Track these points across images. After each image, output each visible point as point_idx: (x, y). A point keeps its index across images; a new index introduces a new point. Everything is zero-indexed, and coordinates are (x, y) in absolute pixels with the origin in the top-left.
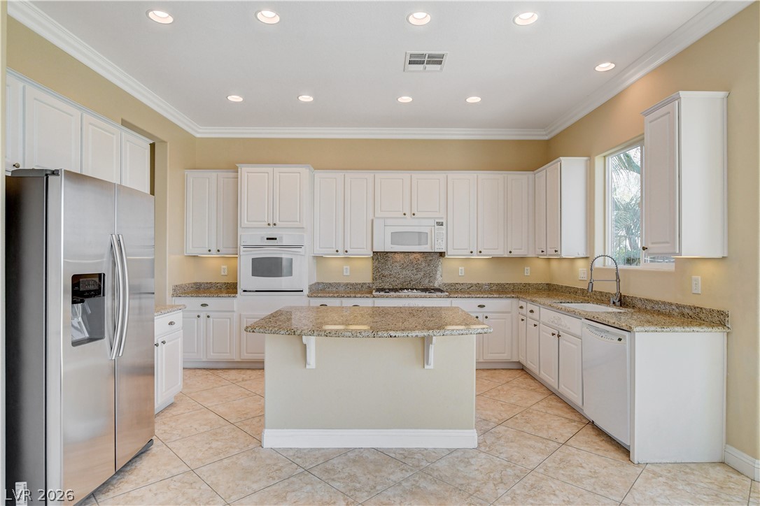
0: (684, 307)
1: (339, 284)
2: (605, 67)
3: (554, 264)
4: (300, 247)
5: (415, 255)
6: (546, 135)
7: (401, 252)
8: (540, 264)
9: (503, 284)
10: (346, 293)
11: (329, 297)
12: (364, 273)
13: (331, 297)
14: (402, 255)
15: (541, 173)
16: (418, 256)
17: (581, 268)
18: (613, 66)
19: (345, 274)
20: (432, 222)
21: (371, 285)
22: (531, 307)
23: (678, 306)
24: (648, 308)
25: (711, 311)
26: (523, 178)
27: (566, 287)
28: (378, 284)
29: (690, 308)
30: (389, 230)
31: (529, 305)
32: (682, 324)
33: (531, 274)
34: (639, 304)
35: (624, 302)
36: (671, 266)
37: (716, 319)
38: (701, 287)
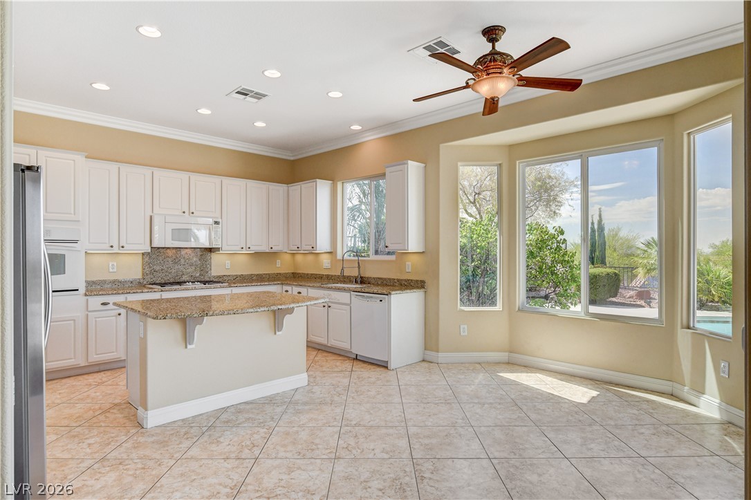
0: (402, 280)
1: (104, 282)
2: (356, 127)
3: (299, 258)
4: (76, 242)
5: (187, 250)
6: (293, 156)
7: (173, 248)
8: (288, 258)
9: (261, 274)
10: (112, 289)
11: (112, 294)
12: (133, 269)
13: (115, 294)
14: (174, 251)
15: (296, 188)
16: (189, 251)
17: (326, 261)
18: (361, 128)
19: (111, 270)
20: (211, 221)
21: (142, 281)
22: (296, 289)
23: (398, 280)
24: (379, 283)
25: (417, 281)
26: (279, 189)
27: (312, 274)
28: (148, 279)
29: (406, 280)
30: (170, 227)
31: (294, 288)
32: (401, 289)
33: (282, 266)
34: (373, 281)
35: (363, 281)
36: (393, 258)
37: (419, 285)
38: (411, 268)
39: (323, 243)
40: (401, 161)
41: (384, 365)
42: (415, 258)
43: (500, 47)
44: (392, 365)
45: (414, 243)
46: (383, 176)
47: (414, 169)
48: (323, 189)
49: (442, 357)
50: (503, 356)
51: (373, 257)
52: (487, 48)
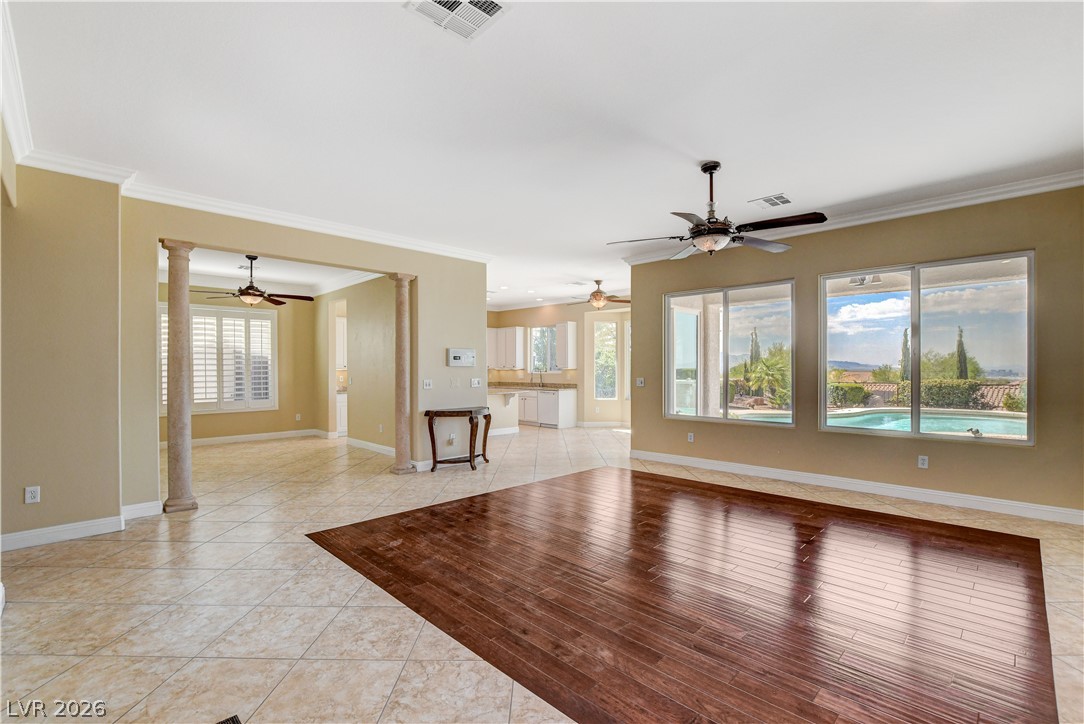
0: (565, 384)
2: (540, 300)
3: (503, 373)
15: (502, 331)
17: (520, 374)
18: (542, 300)
23: (563, 384)
24: (552, 386)
25: (572, 384)
26: (494, 330)
27: (512, 383)
29: (567, 384)
32: (564, 389)
33: (492, 378)
34: (549, 385)
35: (543, 385)
36: (560, 372)
37: (574, 386)
38: (570, 378)
39: (519, 365)
40: (565, 320)
41: (555, 427)
42: (572, 373)
43: (602, 288)
44: (560, 426)
45: (571, 364)
46: (555, 326)
47: (571, 326)
48: (519, 331)
49: (586, 424)
50: (619, 424)
51: (549, 372)
52: (595, 287)
